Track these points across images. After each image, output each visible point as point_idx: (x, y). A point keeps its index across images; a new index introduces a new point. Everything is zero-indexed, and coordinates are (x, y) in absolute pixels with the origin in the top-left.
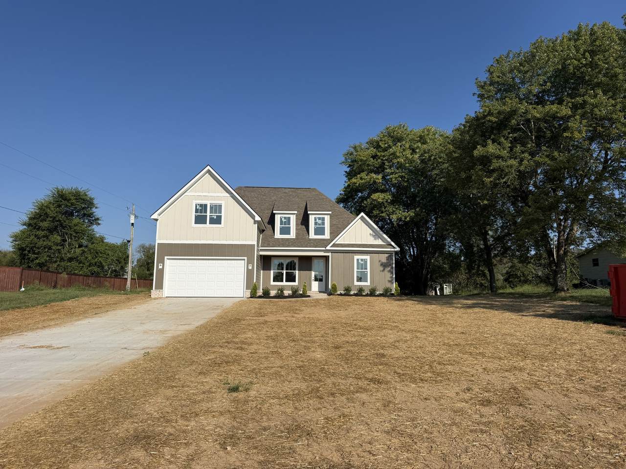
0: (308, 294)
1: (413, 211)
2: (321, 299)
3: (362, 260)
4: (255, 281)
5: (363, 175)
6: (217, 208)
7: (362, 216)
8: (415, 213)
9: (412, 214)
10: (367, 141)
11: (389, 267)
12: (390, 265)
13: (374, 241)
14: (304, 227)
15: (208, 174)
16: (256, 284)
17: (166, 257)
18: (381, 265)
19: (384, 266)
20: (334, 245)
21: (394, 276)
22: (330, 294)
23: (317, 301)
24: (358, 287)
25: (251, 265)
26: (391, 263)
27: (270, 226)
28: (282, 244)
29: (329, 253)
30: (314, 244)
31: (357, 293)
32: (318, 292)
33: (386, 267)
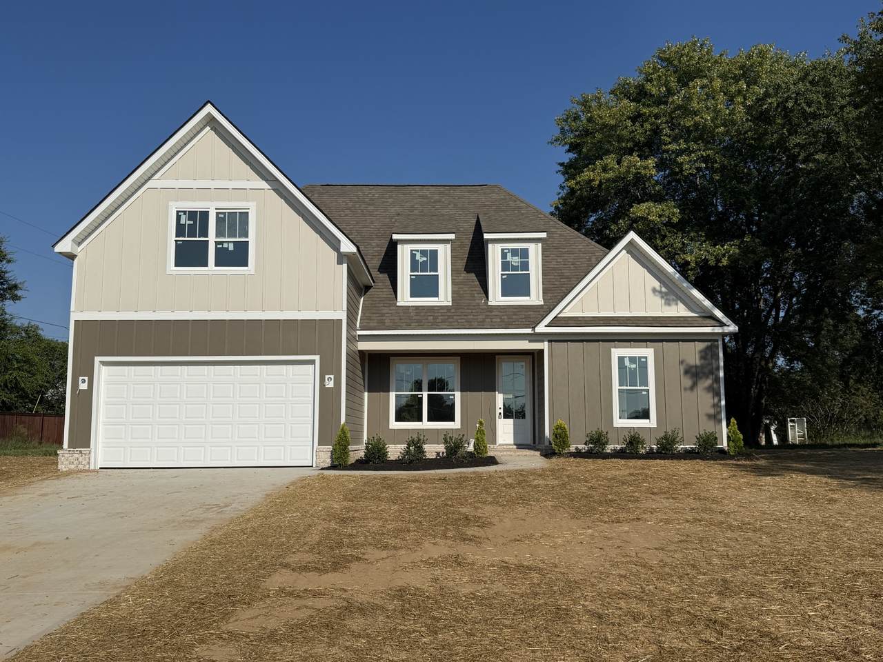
0: (490, 454)
2: (533, 472)
3: (632, 359)
4: (343, 420)
6: (235, 222)
7: (631, 243)
11: (707, 377)
12: (711, 373)
13: (667, 308)
14: (473, 276)
15: (208, 128)
16: (347, 428)
17: (97, 359)
18: (686, 372)
19: (694, 374)
20: (556, 322)
21: (723, 403)
22: (548, 454)
23: (522, 477)
24: (626, 434)
25: (332, 377)
26: (714, 366)
27: (385, 277)
28: (419, 321)
29: (543, 341)
30: (502, 321)
31: (622, 450)
32: (515, 447)
33: (701, 378)
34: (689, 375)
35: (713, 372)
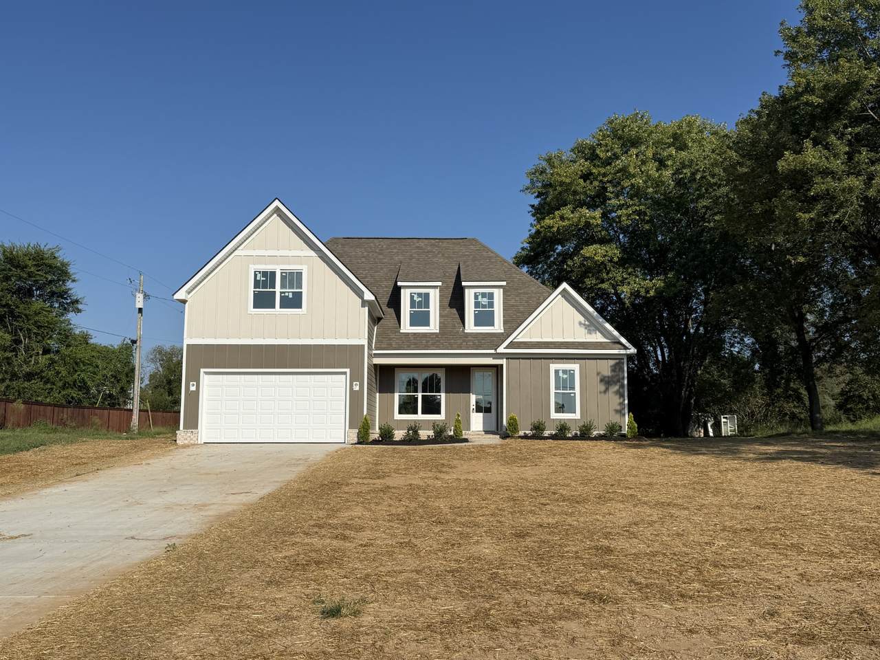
0: (464, 437)
1: (662, 277)
2: (489, 446)
3: (565, 372)
4: (365, 413)
5: (566, 211)
6: (293, 279)
7: (564, 290)
8: (665, 282)
9: (660, 284)
10: (572, 145)
11: (616, 384)
12: (618, 381)
13: (589, 336)
14: (454, 311)
15: (275, 215)
16: (368, 417)
17: (202, 370)
18: (602, 381)
19: (607, 382)
20: (512, 345)
21: (626, 402)
22: (505, 436)
23: (482, 448)
24: (558, 423)
25: (358, 383)
26: (621, 376)
27: (391, 311)
28: (415, 344)
29: (503, 359)
30: (474, 344)
31: (556, 434)
32: (483, 433)
33: (611, 385)
34: (603, 383)
35: (620, 380)
